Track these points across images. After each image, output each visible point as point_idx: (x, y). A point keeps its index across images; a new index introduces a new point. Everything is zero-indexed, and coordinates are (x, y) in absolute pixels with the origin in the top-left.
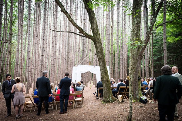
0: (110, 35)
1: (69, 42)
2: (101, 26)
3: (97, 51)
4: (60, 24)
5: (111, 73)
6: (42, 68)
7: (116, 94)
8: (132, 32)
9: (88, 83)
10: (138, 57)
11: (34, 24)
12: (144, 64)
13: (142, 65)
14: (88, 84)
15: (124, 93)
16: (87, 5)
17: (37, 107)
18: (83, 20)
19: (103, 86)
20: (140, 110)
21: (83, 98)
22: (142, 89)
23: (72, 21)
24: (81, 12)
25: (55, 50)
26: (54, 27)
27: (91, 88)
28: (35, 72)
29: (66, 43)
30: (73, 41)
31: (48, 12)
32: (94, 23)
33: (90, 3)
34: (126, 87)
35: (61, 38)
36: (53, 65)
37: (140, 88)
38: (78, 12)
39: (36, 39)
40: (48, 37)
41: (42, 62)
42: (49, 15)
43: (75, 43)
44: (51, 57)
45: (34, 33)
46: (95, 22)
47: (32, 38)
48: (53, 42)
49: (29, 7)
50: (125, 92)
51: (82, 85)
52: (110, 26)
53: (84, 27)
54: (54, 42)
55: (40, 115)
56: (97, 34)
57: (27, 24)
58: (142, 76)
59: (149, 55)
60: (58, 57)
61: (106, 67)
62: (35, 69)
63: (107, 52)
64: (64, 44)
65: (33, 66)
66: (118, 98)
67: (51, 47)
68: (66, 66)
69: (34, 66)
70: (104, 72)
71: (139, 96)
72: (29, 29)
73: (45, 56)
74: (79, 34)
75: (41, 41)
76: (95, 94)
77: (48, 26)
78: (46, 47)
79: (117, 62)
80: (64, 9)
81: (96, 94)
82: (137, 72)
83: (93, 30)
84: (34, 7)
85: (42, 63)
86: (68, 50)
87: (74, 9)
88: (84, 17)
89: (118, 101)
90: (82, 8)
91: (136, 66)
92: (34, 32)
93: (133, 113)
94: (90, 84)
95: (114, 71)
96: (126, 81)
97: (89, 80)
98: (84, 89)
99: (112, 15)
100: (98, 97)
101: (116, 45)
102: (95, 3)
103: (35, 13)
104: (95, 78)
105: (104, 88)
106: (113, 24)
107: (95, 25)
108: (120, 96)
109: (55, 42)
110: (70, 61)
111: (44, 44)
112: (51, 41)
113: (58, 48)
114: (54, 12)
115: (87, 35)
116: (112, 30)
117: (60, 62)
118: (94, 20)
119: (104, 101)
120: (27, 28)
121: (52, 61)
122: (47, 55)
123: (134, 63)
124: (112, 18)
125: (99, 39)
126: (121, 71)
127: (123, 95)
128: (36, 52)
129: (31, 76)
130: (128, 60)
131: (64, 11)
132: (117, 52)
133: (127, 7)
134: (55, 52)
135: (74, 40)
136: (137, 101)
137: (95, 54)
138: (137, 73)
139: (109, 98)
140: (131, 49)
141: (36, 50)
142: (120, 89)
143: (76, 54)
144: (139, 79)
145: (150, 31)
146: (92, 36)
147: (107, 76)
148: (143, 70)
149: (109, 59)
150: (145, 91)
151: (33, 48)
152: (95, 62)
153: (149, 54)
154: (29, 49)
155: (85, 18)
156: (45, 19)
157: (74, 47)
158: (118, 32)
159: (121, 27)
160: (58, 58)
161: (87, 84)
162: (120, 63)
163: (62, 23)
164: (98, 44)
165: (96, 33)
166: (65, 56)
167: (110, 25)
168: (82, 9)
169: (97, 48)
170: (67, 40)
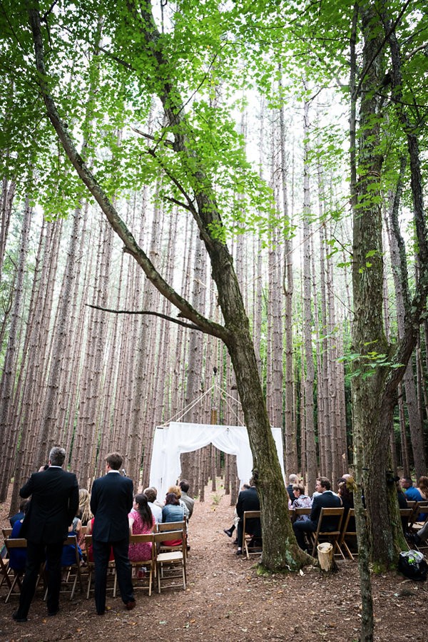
0: (283, 319)
1: (143, 343)
2: (250, 288)
3: (237, 378)
4: (117, 283)
5: (287, 452)
6: (46, 430)
7: (310, 536)
8: (357, 323)
9: (205, 488)
10: (380, 402)
11: (35, 281)
12: (405, 417)
13: (397, 421)
14: (208, 489)
15: (339, 533)
16: (207, 229)
17: (17, 587)
18: (192, 271)
19: (262, 506)
20: (402, 610)
21: (188, 548)
22: (405, 520)
23: (159, 279)
24: (188, 245)
25: (98, 367)
26: (100, 291)
27: (215, 507)
28: (22, 444)
29: (133, 345)
30: (158, 336)
31: (82, 243)
32: (228, 285)
33: (216, 225)
34: (346, 511)
35: (119, 325)
36: (87, 418)
37: (398, 517)
38: (177, 246)
39: (37, 329)
40: (76, 321)
41: (50, 409)
42: (84, 253)
43: (163, 344)
44: (82, 391)
45: (31, 311)
46: (232, 281)
47: (25, 327)
48: (91, 340)
49: (24, 232)
50: (342, 531)
51: (184, 499)
52: (282, 291)
53: (196, 295)
54: (94, 342)
55: (26, 620)
56: (239, 321)
57: (13, 283)
58: (399, 462)
59: (420, 387)
60: (106, 390)
61: (271, 435)
62: (23, 435)
63: (273, 376)
64: (129, 345)
65: (17, 421)
66: (316, 555)
67: (83, 355)
68: (131, 426)
69: (22, 421)
70: (264, 453)
71: (396, 551)
72: (18, 298)
73: (61, 388)
74: (177, 319)
75: (50, 339)
76: (230, 536)
77: (80, 287)
78: (68, 359)
79: (307, 412)
80: (135, 244)
81: (235, 533)
82: (380, 454)
83: (226, 306)
84: (40, 230)
85: (49, 413)
86: (140, 371)
87: (166, 236)
88: (197, 262)
89: (319, 566)
90: (189, 233)
91: (378, 432)
92: (33, 307)
93: (377, 620)
94: (214, 490)
95: (299, 441)
96: (344, 488)
97: (208, 474)
98: (190, 516)
99: (288, 257)
100: (241, 546)
101: (302, 352)
102: (231, 224)
103: (40, 249)
104: (231, 469)
105: (265, 514)
106: (290, 286)
107: (232, 292)
108: (325, 547)
109: (97, 341)
110: (144, 407)
111: (60, 347)
112: (85, 336)
113: (106, 357)
114: (100, 246)
115: (204, 324)
116: (289, 303)
117: (111, 409)
118: (228, 276)
119: (266, 566)
120: (11, 295)
121: (85, 405)
122: (68, 385)
123: (370, 424)
124: (289, 267)
125: (245, 337)
126: (324, 443)
127: (333, 543)
128: (31, 376)
129: (9, 459)
130: (347, 403)
131: (134, 249)
132: (309, 378)
133: (336, 244)
134: (97, 374)
135: (161, 335)
136: (388, 569)
137: (233, 388)
138: (383, 458)
139: (283, 553)
140: (356, 378)
141: (32, 368)
142: (323, 517)
143: (166, 380)
144: (391, 481)
145: (418, 313)
146: (223, 325)
147: (276, 467)
148: (403, 442)
149: (278, 401)
150: (415, 526)
151: (24, 361)
152: (232, 410)
153: (419, 382)
154: (10, 364)
155: (200, 266)
156: (71, 270)
157: (162, 358)
158: (308, 308)
159: (319, 290)
160: (105, 393)
161: (203, 492)
162: (320, 414)
163: (124, 277)
164: (241, 356)
165: (234, 316)
166: (130, 388)
167: (282, 285)
168: (189, 236)
169: (237, 367)
170: (138, 336)
